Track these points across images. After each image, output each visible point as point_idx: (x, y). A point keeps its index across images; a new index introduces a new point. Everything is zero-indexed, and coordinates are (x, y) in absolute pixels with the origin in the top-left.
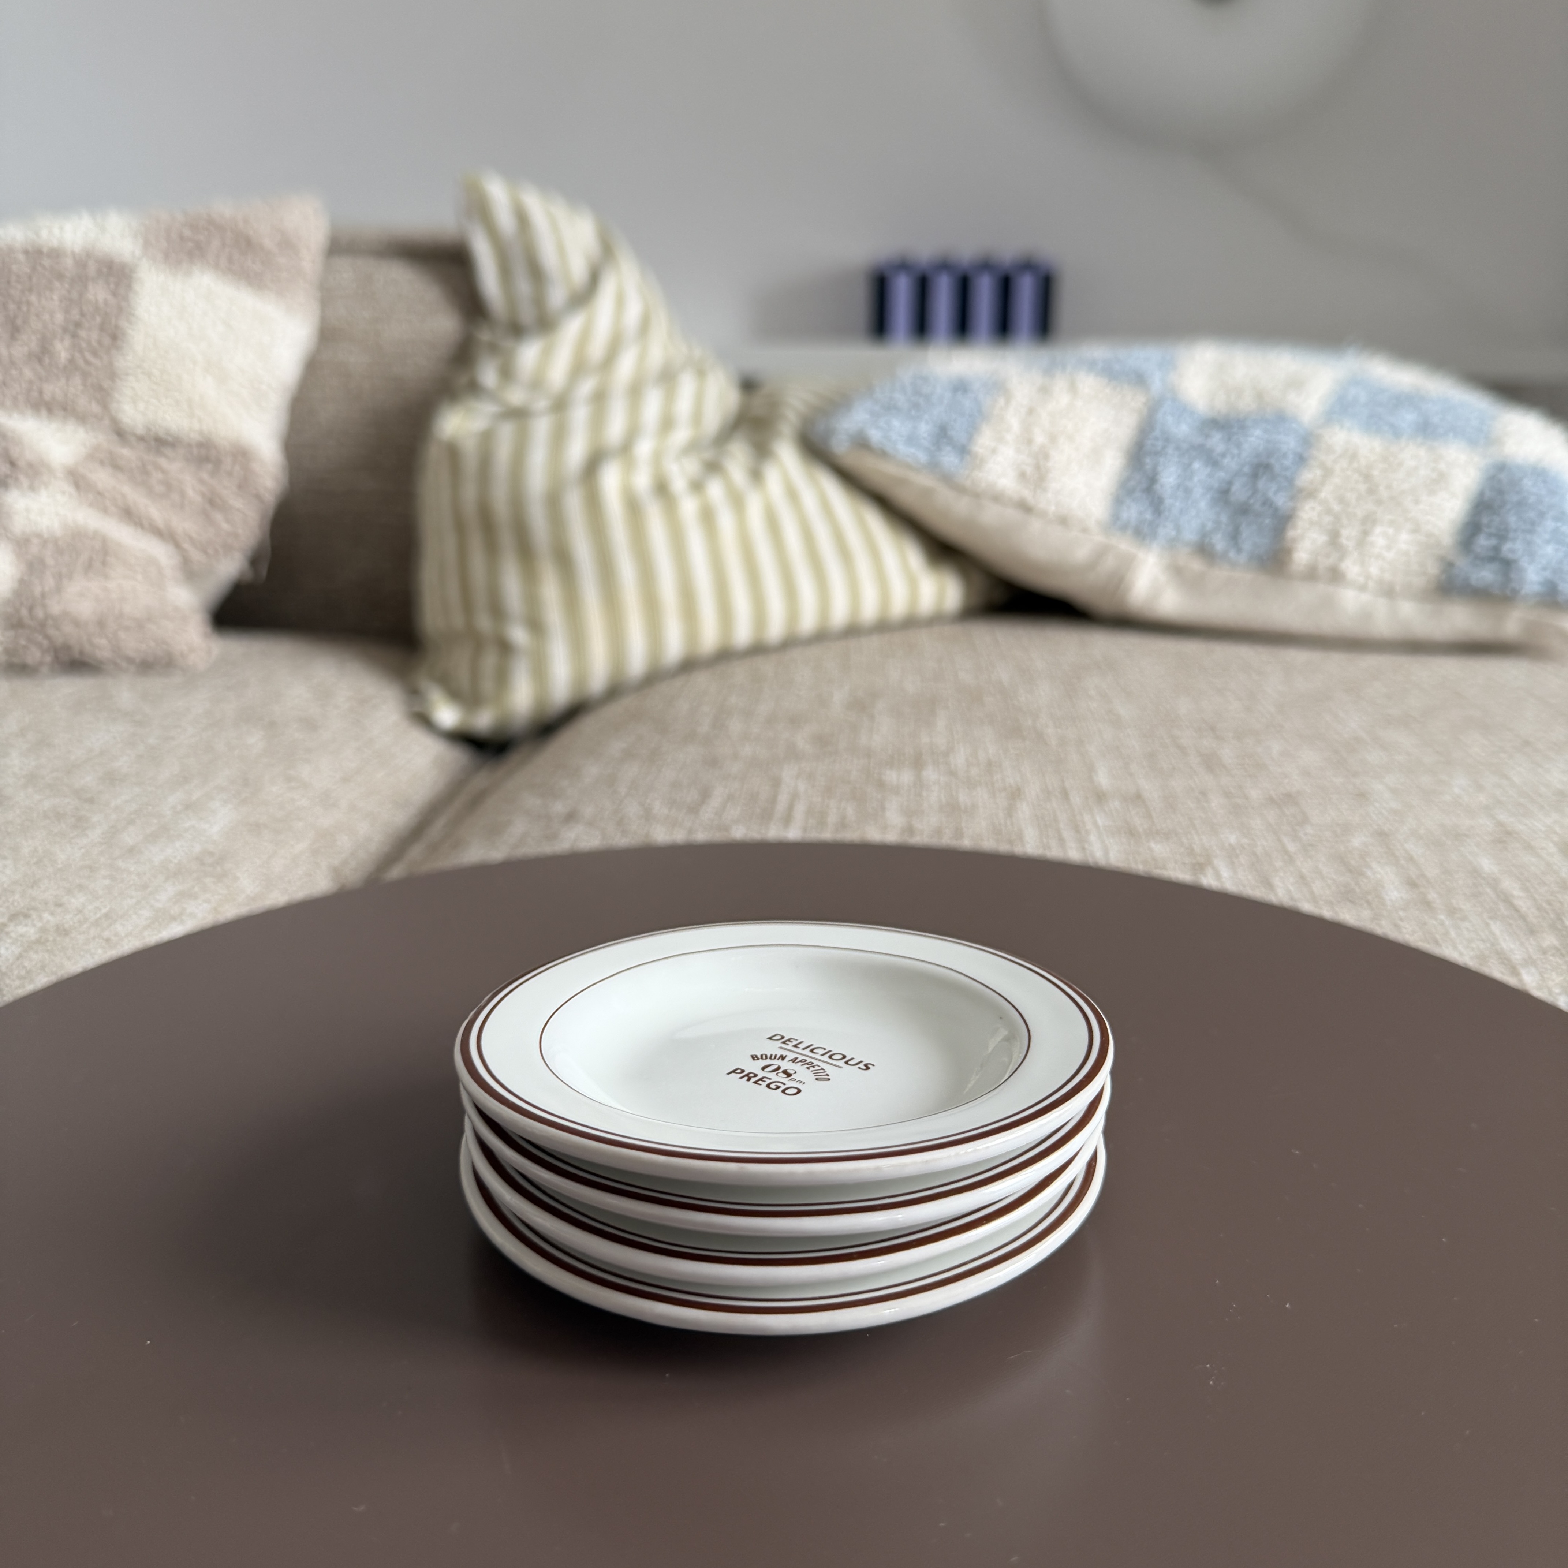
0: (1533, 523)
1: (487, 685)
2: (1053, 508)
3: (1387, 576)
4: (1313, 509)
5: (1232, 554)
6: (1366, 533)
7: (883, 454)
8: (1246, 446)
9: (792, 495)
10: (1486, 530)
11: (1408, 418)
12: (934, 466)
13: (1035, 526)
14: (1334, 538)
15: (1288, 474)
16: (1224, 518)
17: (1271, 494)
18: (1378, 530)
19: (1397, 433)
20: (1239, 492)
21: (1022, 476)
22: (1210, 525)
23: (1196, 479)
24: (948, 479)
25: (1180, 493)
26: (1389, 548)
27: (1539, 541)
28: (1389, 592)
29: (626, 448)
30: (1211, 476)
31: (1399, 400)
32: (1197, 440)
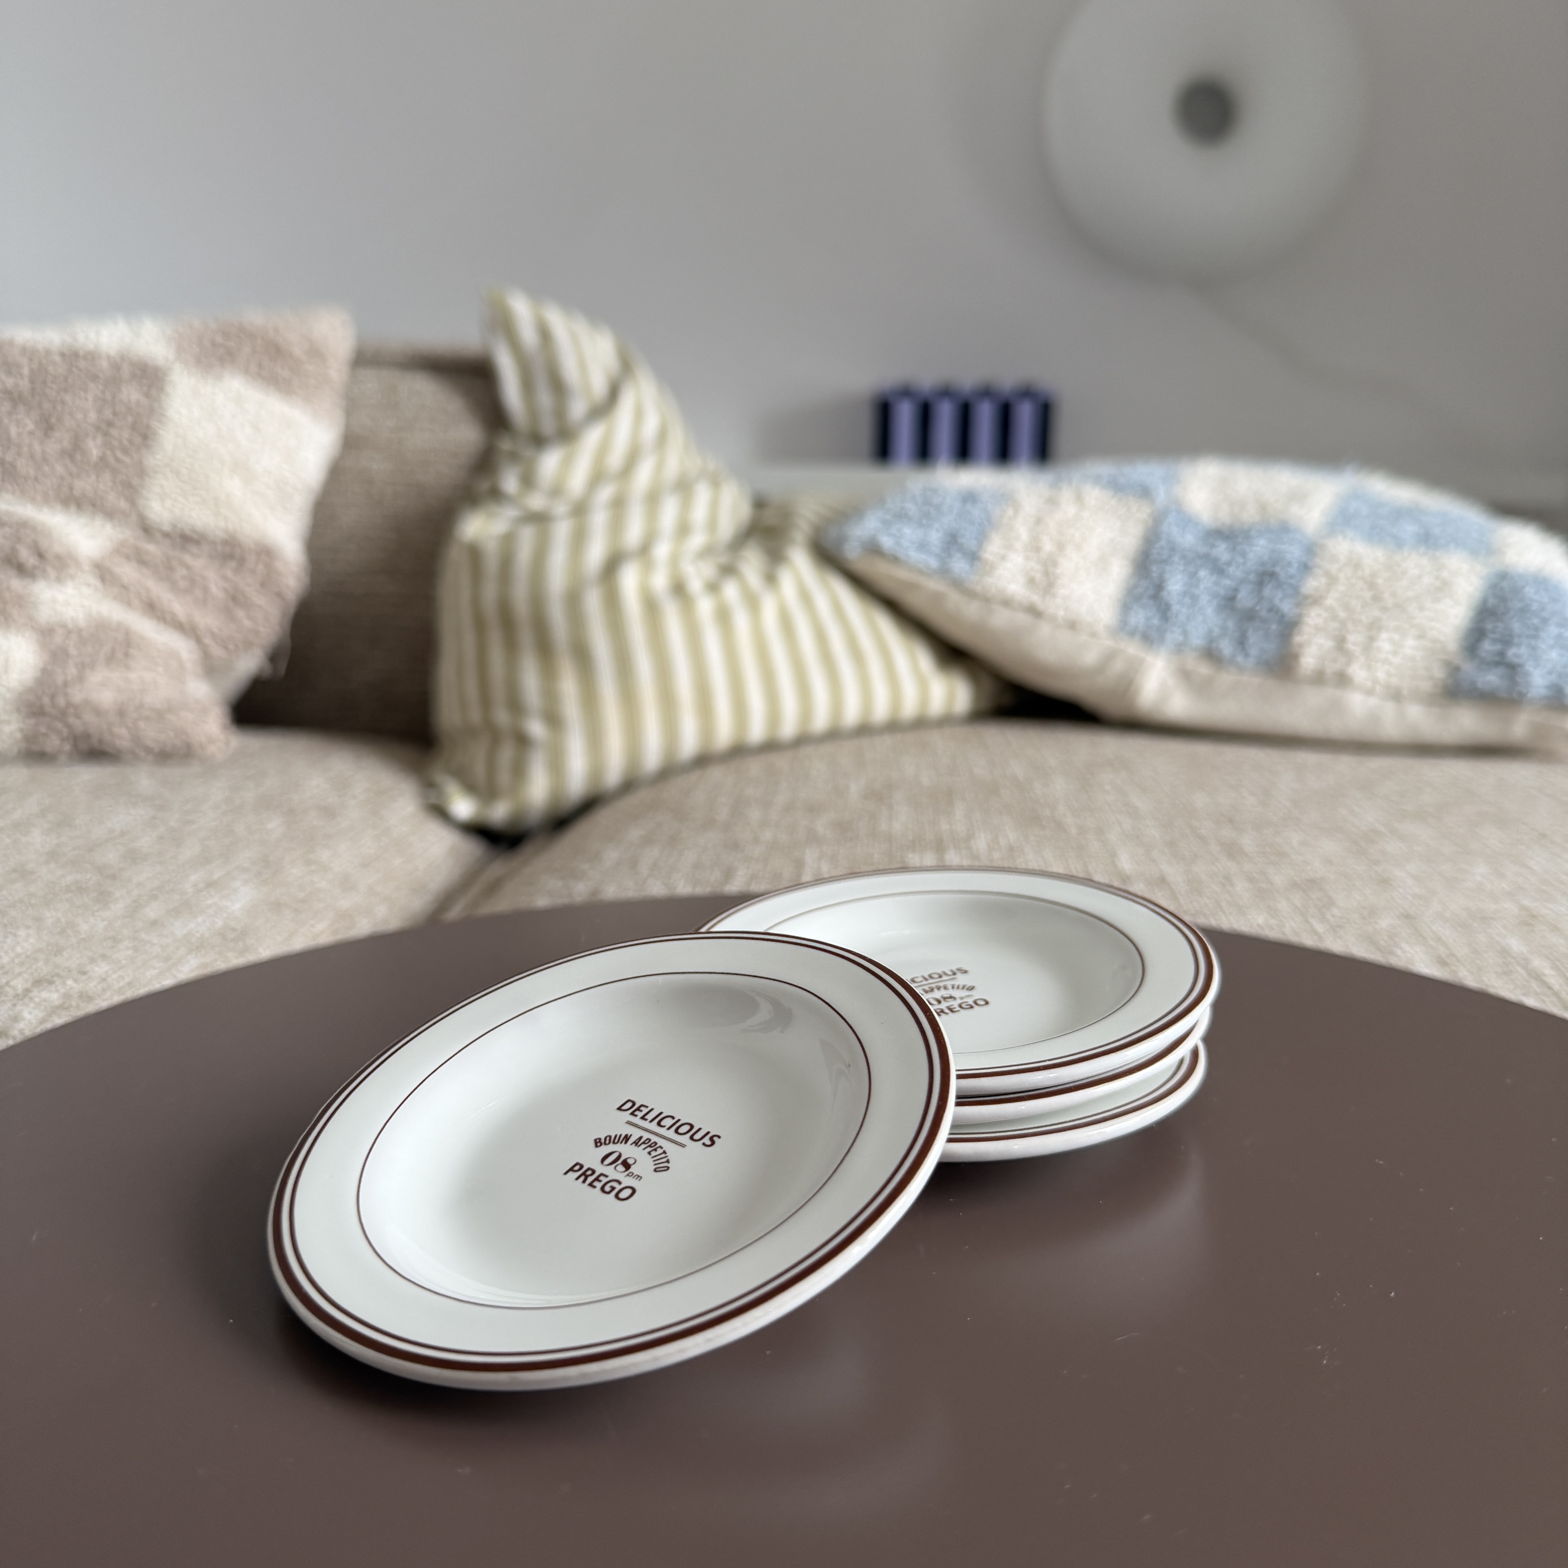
0: (1537, 629)
1: (504, 777)
2: (1061, 613)
3: (1394, 681)
4: (1319, 615)
5: (1240, 659)
6: (1372, 639)
7: (895, 559)
8: (1251, 555)
9: (806, 598)
10: (1490, 635)
11: (1409, 529)
12: (944, 572)
13: (1044, 630)
14: (1340, 643)
15: (1293, 581)
16: (1230, 624)
17: (1277, 601)
18: (1384, 635)
19: (1399, 544)
20: (1245, 598)
21: (1031, 582)
22: (1217, 631)
23: (1202, 587)
24: (958, 584)
25: (1187, 600)
26: (1395, 653)
27: (1543, 646)
28: (1396, 696)
29: (645, 550)
30: (1217, 584)
31: (1400, 514)
32: (1203, 550)
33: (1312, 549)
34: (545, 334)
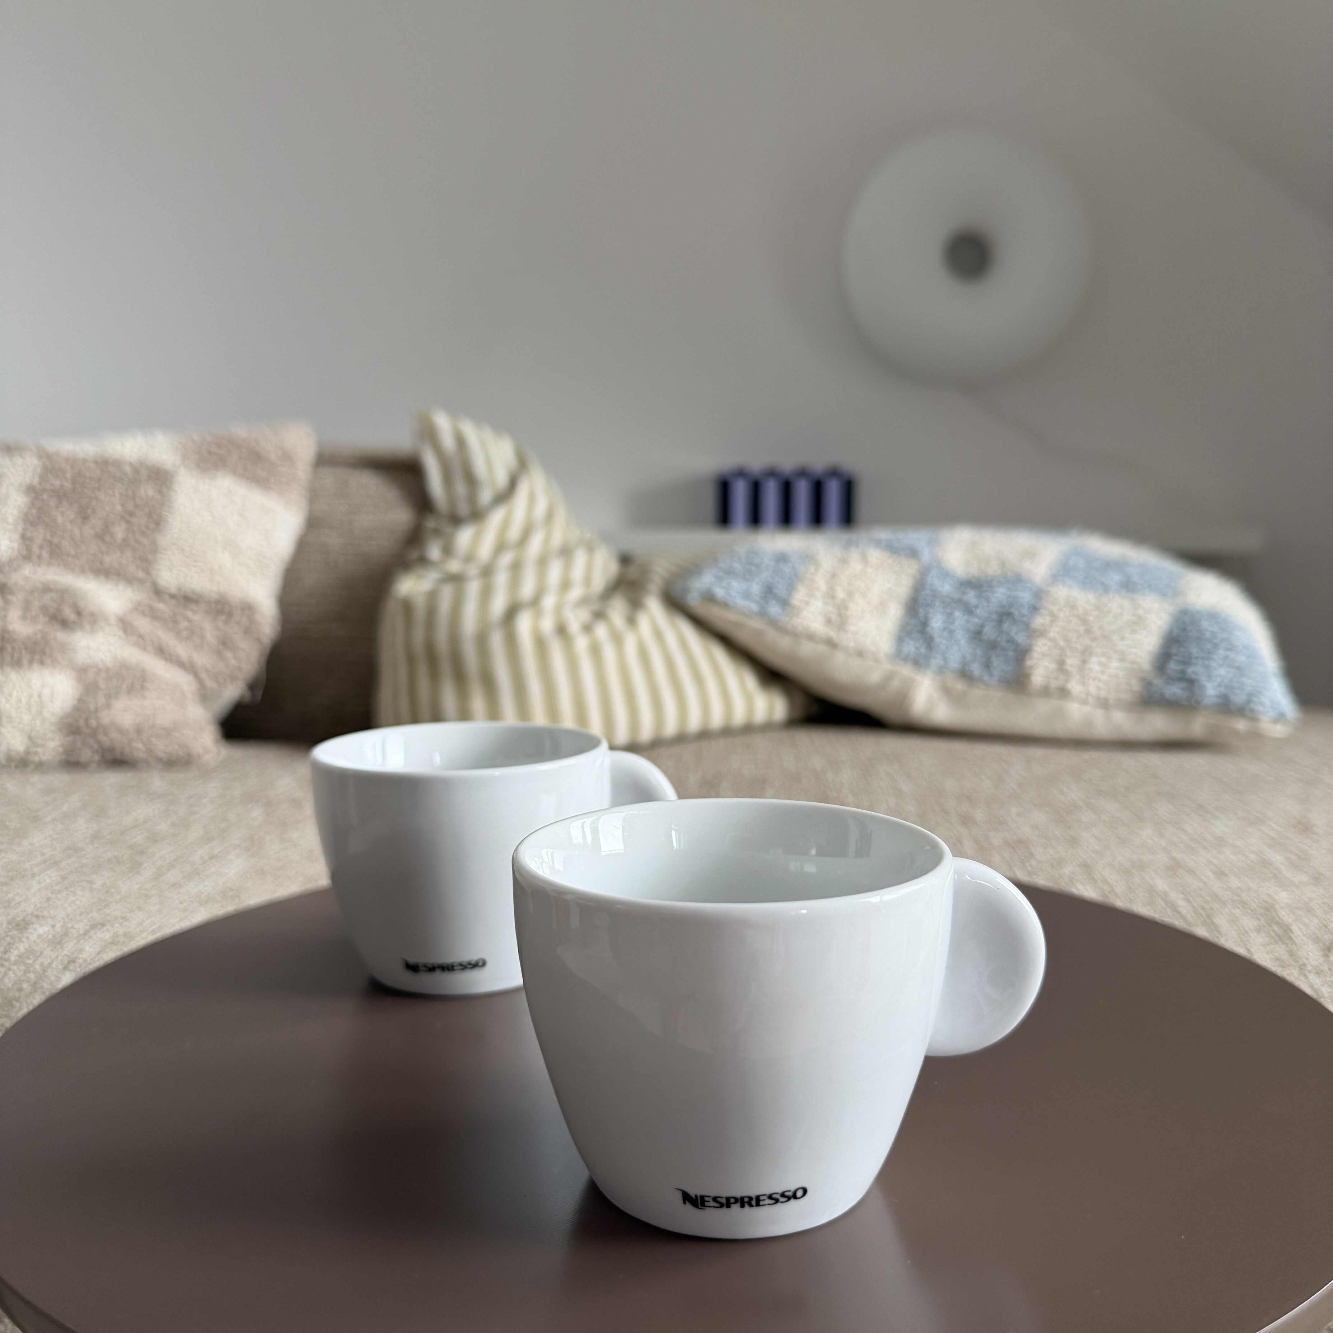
0: (1209, 652)
2: (852, 645)
3: (1103, 694)
4: (1045, 645)
5: (986, 677)
6: (1084, 662)
7: (725, 605)
8: (994, 600)
9: (658, 635)
10: (1175, 658)
11: (1115, 578)
12: (763, 614)
13: (839, 657)
14: (1061, 664)
15: (1025, 619)
16: (979, 652)
17: (1013, 634)
18: (1094, 659)
19: (1106, 589)
21: (829, 621)
22: (969, 657)
23: (956, 623)
24: (774, 623)
25: (946, 634)
26: (1103, 672)
27: (1214, 665)
28: (1104, 704)
29: (535, 602)
30: (968, 621)
31: (1109, 565)
32: (956, 596)
33: (1039, 594)
34: (461, 441)
